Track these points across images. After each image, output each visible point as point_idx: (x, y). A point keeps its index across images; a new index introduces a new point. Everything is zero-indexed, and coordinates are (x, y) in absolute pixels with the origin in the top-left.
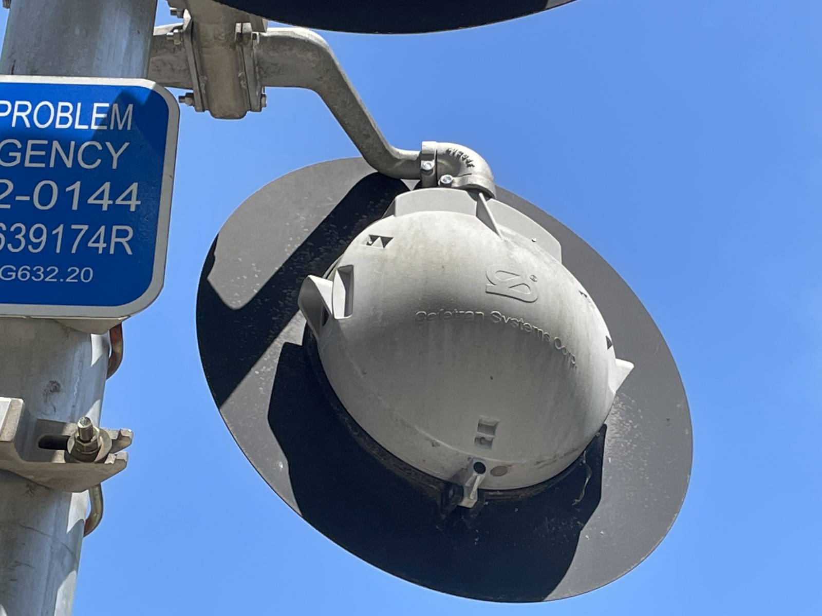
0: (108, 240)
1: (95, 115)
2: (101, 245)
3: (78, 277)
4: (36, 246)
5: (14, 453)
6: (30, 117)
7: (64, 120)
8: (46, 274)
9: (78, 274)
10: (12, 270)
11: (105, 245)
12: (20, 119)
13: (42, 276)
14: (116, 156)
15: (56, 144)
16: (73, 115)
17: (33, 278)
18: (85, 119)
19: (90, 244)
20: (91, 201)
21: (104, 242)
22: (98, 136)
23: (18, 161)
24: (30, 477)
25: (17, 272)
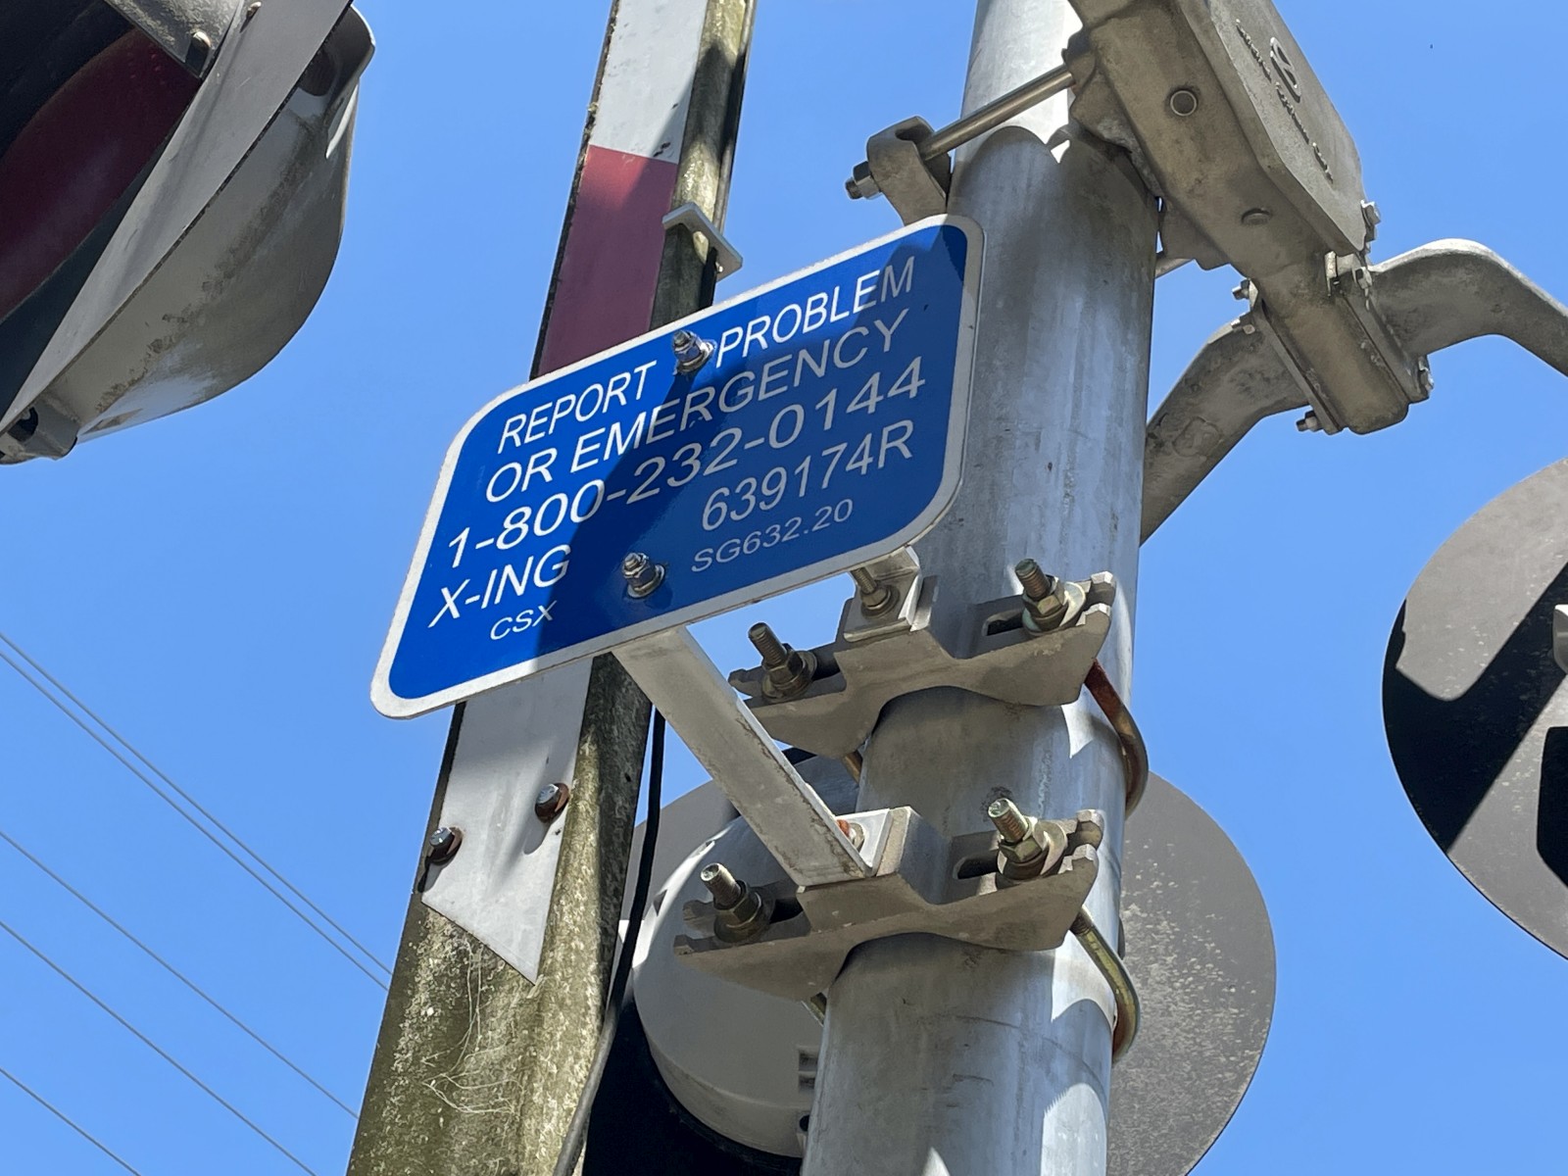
0: (875, 452)
1: (859, 293)
2: (867, 460)
3: (831, 519)
4: (769, 500)
5: (912, 896)
6: (768, 336)
7: (815, 318)
8: (783, 533)
9: (833, 513)
10: (734, 545)
11: (871, 460)
12: (755, 343)
13: (778, 536)
14: (887, 334)
15: (804, 354)
16: (828, 307)
17: (766, 545)
18: (845, 303)
19: (850, 467)
20: (851, 408)
21: (870, 456)
22: (863, 318)
23: (750, 397)
24: (963, 936)
25: (741, 545)
